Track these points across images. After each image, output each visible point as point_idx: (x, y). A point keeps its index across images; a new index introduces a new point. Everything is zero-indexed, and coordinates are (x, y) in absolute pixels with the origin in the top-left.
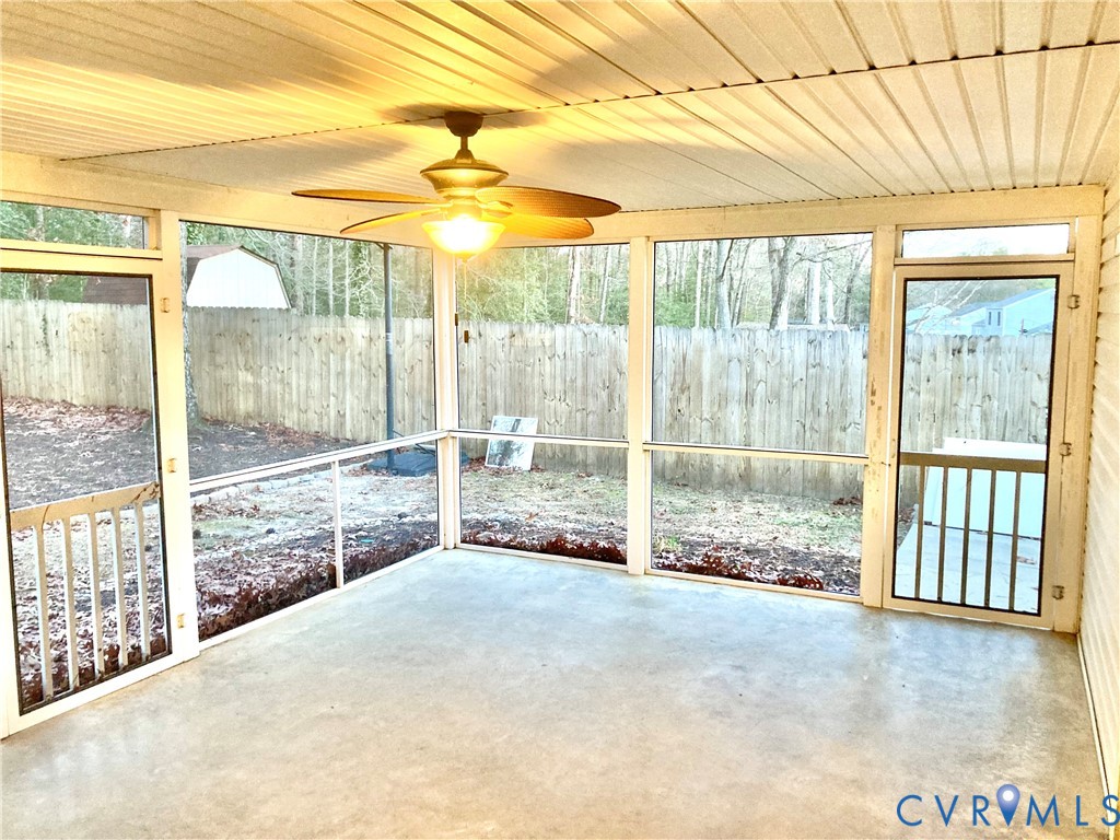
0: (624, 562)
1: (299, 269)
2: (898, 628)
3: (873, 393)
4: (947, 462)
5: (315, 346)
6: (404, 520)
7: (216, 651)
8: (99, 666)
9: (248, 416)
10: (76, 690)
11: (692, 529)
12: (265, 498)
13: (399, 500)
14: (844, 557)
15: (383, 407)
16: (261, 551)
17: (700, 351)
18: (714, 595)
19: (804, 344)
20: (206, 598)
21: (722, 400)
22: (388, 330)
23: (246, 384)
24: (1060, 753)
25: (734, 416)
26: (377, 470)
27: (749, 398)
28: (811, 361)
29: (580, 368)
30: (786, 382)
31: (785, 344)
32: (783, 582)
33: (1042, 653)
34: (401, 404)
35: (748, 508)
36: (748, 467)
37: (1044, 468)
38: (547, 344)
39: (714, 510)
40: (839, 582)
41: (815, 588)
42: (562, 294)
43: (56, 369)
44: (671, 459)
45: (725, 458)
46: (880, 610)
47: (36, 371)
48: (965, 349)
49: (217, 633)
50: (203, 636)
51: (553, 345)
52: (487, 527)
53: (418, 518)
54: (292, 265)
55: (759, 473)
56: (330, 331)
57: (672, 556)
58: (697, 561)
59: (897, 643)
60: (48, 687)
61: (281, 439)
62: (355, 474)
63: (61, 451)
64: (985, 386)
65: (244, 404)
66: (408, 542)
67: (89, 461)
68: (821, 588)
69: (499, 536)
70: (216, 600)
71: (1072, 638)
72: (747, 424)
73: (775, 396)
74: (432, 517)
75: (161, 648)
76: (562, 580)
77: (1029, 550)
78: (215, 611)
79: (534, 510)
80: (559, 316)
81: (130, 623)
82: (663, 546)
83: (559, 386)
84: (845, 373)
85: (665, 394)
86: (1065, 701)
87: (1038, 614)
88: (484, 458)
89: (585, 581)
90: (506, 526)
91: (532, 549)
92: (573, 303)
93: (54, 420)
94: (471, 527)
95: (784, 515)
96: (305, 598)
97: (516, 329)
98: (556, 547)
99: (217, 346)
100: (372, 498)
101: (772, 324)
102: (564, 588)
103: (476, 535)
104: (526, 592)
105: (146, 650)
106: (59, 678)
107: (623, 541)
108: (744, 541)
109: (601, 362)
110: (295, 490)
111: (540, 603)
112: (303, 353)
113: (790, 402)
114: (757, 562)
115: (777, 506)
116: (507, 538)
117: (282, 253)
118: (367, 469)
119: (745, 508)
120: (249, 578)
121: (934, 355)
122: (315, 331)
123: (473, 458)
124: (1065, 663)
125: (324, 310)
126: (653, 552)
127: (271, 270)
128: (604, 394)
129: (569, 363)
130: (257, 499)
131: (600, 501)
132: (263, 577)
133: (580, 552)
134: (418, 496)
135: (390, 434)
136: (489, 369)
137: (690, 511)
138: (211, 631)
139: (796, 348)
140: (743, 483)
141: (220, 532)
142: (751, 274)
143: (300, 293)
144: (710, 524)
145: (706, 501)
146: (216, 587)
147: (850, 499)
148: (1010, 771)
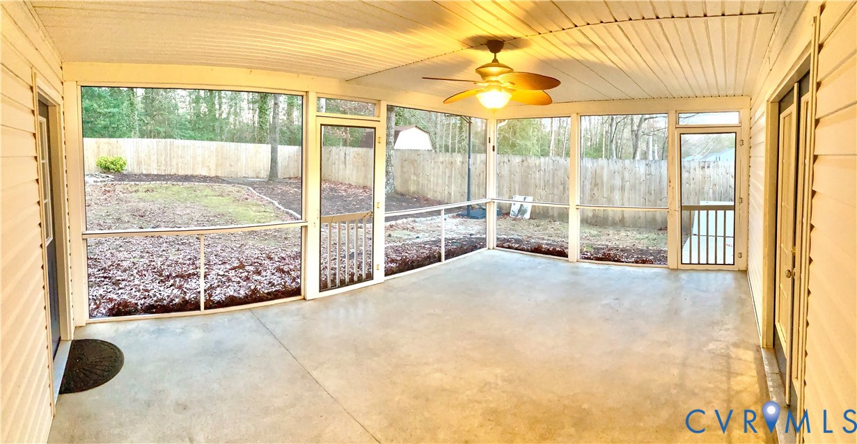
0: (567, 256)
1: (438, 136)
2: (683, 276)
3: (670, 182)
4: (700, 208)
5: (440, 165)
6: (472, 236)
7: (391, 281)
8: (347, 280)
9: (414, 193)
10: (339, 287)
11: (599, 243)
12: (417, 224)
13: (471, 228)
14: (662, 250)
15: (466, 191)
16: (413, 245)
17: (602, 168)
18: (607, 269)
19: (644, 165)
20: (389, 260)
21: (612, 189)
22: (469, 158)
23: (414, 180)
24: (742, 316)
25: (617, 196)
26: (462, 216)
27: (623, 188)
28: (647, 173)
29: (551, 176)
30: (637, 181)
31: (637, 166)
32: (637, 262)
33: (736, 279)
34: (473, 188)
35: (623, 233)
36: (623, 217)
37: (733, 208)
38: (537, 165)
39: (609, 235)
40: (660, 260)
41: (650, 264)
42: (547, 148)
43: (348, 172)
44: (590, 214)
45: (613, 212)
46: (677, 269)
47: (341, 172)
48: (706, 167)
49: (391, 274)
50: (386, 275)
51: (540, 166)
52: (508, 241)
53: (478, 236)
54: (435, 134)
55: (627, 219)
56: (447, 159)
57: (589, 254)
58: (600, 255)
59: (683, 282)
60: (329, 284)
61: (425, 202)
62: (453, 217)
63: (346, 201)
64: (714, 181)
65: (412, 188)
66: (473, 245)
67: (354, 205)
68: (652, 263)
69: (513, 245)
70: (393, 261)
71: (745, 272)
72: (622, 199)
73: (633, 187)
74: (484, 236)
75: (370, 277)
76: (540, 264)
77: (730, 241)
78: (392, 265)
79: (529, 235)
80: (544, 153)
81: (359, 267)
82: (585, 250)
83: (542, 184)
84: (661, 177)
85: (588, 186)
86: (743, 296)
87: (734, 264)
88: (509, 213)
89: (549, 265)
90: (517, 241)
91: (528, 251)
92: (551, 151)
93: (345, 190)
94: (501, 241)
95: (638, 236)
96: (428, 265)
97: (524, 159)
98: (537, 250)
99: (404, 164)
100: (460, 227)
101: (634, 157)
102: (540, 267)
103: (503, 244)
104: (523, 269)
105: (364, 276)
106: (333, 281)
107: (567, 248)
108: (621, 246)
109: (561, 173)
110: (429, 222)
111: (529, 273)
112: (436, 169)
113: (640, 190)
114: (626, 255)
115: (635, 233)
116: (517, 246)
117: (432, 129)
118: (458, 216)
119: (622, 234)
120: (406, 254)
121: (695, 169)
122: (441, 159)
123: (503, 213)
124: (743, 282)
125: (447, 150)
126: (581, 252)
127: (426, 136)
128: (561, 187)
129: (547, 174)
130: (414, 225)
131: (559, 232)
132: (412, 254)
133: (548, 252)
134: (479, 227)
135: (468, 200)
136: (513, 176)
137: (598, 235)
138: (389, 273)
139: (641, 168)
140: (621, 223)
141: (399, 236)
142: (625, 141)
143: (438, 146)
144: (607, 240)
145: (605, 231)
146: (394, 256)
147: (663, 228)
148: (725, 327)
